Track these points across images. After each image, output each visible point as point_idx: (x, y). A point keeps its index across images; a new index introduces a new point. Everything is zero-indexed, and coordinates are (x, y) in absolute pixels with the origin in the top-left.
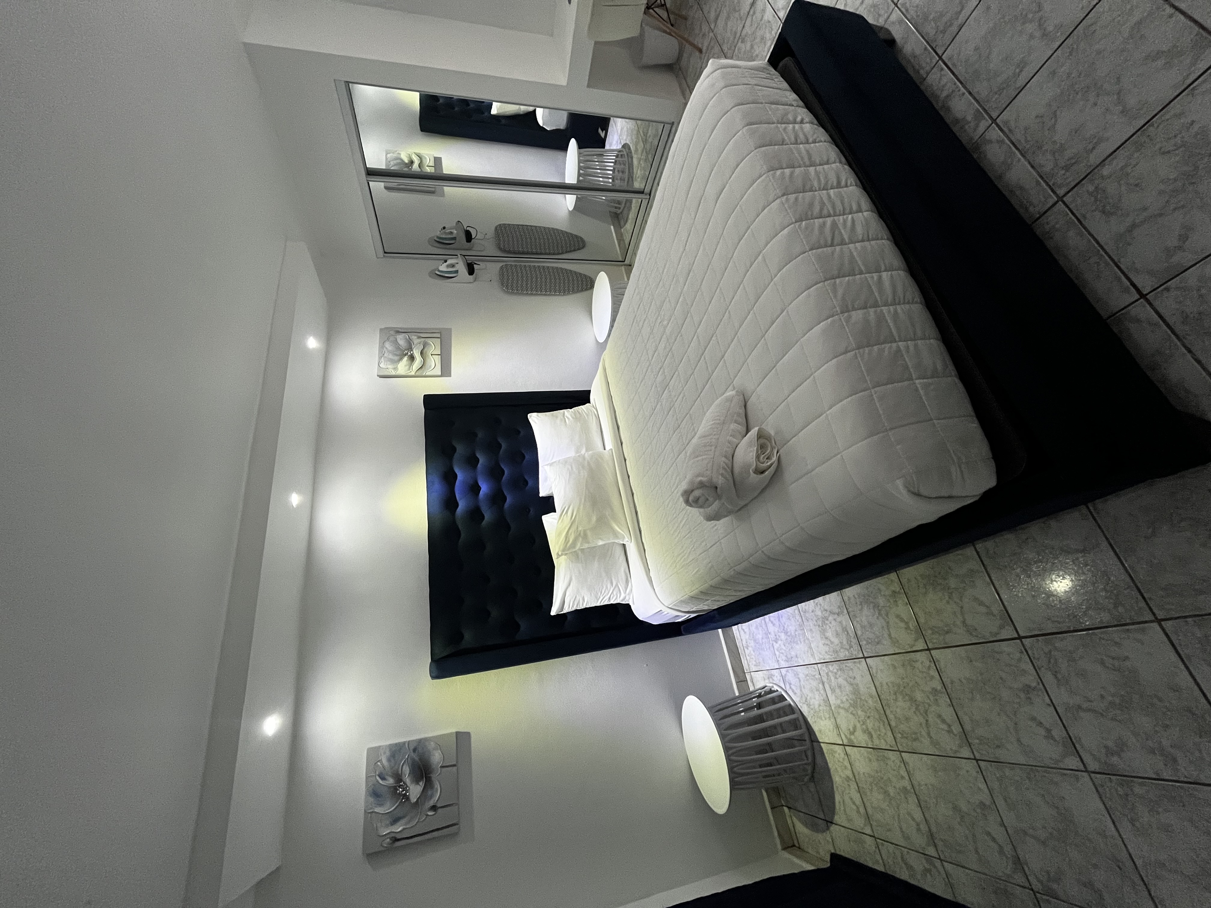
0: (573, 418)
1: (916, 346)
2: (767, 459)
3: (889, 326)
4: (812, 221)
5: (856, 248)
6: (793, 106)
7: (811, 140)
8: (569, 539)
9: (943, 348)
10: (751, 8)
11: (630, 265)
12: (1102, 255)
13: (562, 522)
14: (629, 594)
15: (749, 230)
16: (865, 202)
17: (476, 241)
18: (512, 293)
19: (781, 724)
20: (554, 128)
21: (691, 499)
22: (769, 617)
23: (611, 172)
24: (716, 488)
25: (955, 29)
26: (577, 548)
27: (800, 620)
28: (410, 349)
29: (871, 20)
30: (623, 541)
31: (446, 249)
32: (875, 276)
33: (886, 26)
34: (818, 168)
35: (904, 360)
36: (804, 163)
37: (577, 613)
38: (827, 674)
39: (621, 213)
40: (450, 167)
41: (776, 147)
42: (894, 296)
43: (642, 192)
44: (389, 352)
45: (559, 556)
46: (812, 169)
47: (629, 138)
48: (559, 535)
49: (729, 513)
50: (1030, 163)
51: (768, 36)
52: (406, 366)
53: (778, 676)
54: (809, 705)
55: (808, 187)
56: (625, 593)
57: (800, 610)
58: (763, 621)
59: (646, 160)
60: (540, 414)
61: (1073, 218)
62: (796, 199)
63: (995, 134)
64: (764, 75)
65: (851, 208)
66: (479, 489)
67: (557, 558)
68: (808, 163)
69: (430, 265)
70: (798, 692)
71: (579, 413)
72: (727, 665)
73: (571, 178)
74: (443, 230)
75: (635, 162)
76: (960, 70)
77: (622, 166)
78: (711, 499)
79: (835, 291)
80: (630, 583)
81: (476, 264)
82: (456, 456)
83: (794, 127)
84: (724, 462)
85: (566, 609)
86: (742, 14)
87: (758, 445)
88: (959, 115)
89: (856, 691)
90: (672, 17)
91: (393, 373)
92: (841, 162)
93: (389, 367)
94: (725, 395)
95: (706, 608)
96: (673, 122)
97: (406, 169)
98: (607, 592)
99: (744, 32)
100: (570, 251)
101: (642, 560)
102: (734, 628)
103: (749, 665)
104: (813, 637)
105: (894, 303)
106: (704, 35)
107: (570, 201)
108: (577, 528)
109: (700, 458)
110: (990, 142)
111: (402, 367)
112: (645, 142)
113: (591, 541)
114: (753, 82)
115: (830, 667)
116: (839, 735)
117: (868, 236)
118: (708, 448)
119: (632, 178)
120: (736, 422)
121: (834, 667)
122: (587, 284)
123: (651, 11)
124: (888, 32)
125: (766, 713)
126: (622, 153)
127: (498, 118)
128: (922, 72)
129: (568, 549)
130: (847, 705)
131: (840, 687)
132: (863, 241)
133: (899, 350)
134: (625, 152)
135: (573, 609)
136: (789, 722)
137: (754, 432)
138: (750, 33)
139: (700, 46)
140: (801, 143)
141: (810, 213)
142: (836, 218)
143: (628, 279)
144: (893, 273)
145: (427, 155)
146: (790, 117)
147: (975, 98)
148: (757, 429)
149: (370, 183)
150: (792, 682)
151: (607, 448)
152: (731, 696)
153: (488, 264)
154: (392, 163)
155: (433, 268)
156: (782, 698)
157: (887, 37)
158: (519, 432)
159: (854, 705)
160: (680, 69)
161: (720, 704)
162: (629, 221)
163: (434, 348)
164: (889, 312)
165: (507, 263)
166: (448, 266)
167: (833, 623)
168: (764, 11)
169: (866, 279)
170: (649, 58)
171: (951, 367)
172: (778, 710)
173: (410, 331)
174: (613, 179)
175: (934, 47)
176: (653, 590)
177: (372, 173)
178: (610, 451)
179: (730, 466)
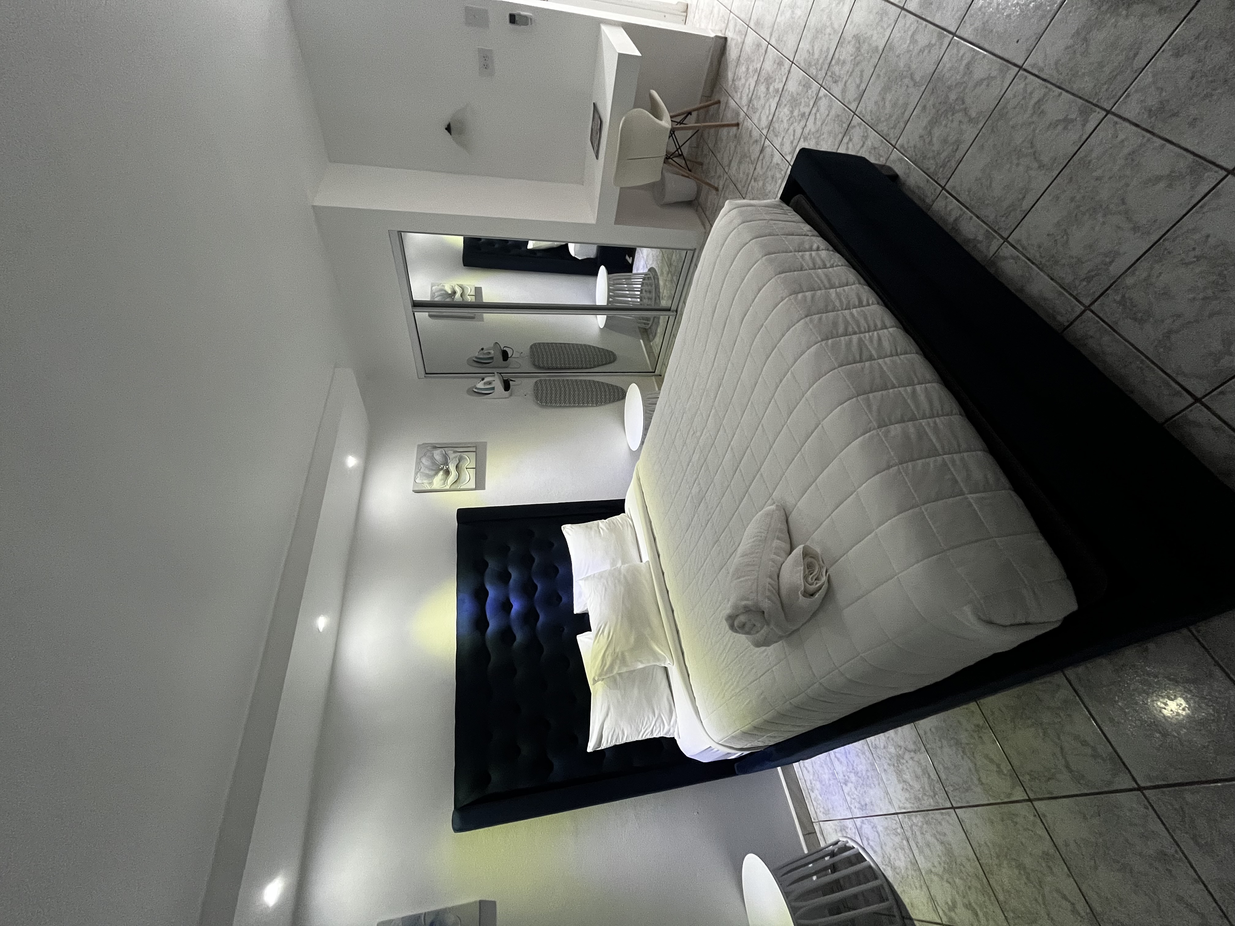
0: (608, 529)
1: (962, 459)
2: (816, 580)
3: (930, 440)
4: (838, 339)
5: (886, 363)
6: (808, 235)
7: (828, 265)
8: (606, 660)
9: (990, 459)
10: (760, 154)
11: (661, 376)
12: (1143, 360)
13: (598, 642)
14: (673, 726)
15: (776, 349)
16: (889, 319)
17: (514, 359)
18: (546, 406)
19: (862, 893)
20: (585, 257)
21: (736, 623)
22: (835, 753)
23: (639, 293)
24: (763, 612)
25: (953, 164)
26: (615, 672)
27: (871, 758)
28: (446, 463)
29: (872, 160)
30: (664, 663)
31: (482, 368)
32: (909, 389)
33: (888, 164)
34: (838, 290)
35: (952, 474)
36: (824, 286)
37: (617, 748)
38: (911, 827)
39: (650, 328)
40: (488, 297)
41: (795, 273)
42: (932, 410)
43: (669, 310)
44: (426, 467)
45: (595, 682)
46: (832, 291)
47: (655, 263)
48: (595, 658)
49: (780, 638)
50: (1048, 276)
51: (778, 175)
52: (441, 480)
53: (853, 828)
54: (894, 868)
55: (830, 308)
56: (669, 724)
57: (870, 746)
58: (828, 758)
59: (672, 281)
60: (574, 526)
61: (1105, 326)
62: (820, 319)
63: (1008, 250)
64: (779, 211)
65: (876, 326)
66: (511, 606)
67: (594, 684)
68: (827, 285)
69: (467, 383)
70: (878, 849)
71: (613, 523)
72: (791, 813)
73: (601, 299)
74: (482, 352)
75: (661, 283)
76: (963, 197)
77: (650, 287)
78: (758, 625)
79: (869, 406)
80: (674, 712)
81: (512, 380)
82: (488, 571)
83: (811, 255)
84: (769, 584)
85: (604, 745)
86: (752, 159)
87: (804, 564)
88: (971, 237)
89: (949, 852)
90: (688, 162)
91: (428, 488)
92: (860, 283)
93: (425, 481)
94: (764, 510)
95: (761, 744)
96: (695, 249)
97: (448, 300)
98: (649, 724)
99: (756, 173)
100: (603, 365)
101: (687, 688)
102: (796, 765)
103: (816, 812)
104: (888, 780)
105: (932, 416)
106: (720, 177)
107: (601, 320)
108: (614, 650)
109: (742, 579)
110: (1005, 258)
111: (438, 481)
112: (670, 265)
113: (630, 664)
114: (768, 217)
115: (913, 818)
116: (936, 910)
117: (897, 350)
118: (750, 568)
119: (659, 297)
120: (778, 538)
121: (918, 819)
122: (620, 395)
123: (670, 160)
124: (890, 168)
125: (844, 878)
126: (649, 276)
127: (533, 251)
128: (927, 200)
129: (605, 673)
130: (939, 870)
131: (928, 845)
132: (892, 356)
133: (944, 464)
134: (651, 276)
135: (612, 744)
136: (872, 890)
137: (798, 550)
138: (761, 173)
139: (716, 186)
140: (820, 268)
141: (835, 332)
142: (862, 335)
143: (660, 389)
144: (927, 385)
145: (468, 285)
146: (807, 246)
147: (983, 221)
148: (801, 546)
149: (415, 313)
150: (870, 838)
151: (644, 560)
152: (798, 855)
153: (522, 379)
154: (436, 294)
155: (470, 386)
156: (859, 858)
157: (891, 173)
158: (552, 545)
159: (949, 870)
160: (699, 204)
161: (787, 865)
162: (658, 335)
163: (469, 462)
164: (929, 424)
165: (542, 378)
166: (485, 384)
167: (911, 762)
168: (772, 156)
169: (900, 393)
170: (670, 197)
171: (1004, 480)
172: (857, 873)
173: (446, 446)
174: (641, 298)
175: (936, 179)
176: (700, 723)
177: (418, 305)
178: (647, 564)
179: (776, 587)
